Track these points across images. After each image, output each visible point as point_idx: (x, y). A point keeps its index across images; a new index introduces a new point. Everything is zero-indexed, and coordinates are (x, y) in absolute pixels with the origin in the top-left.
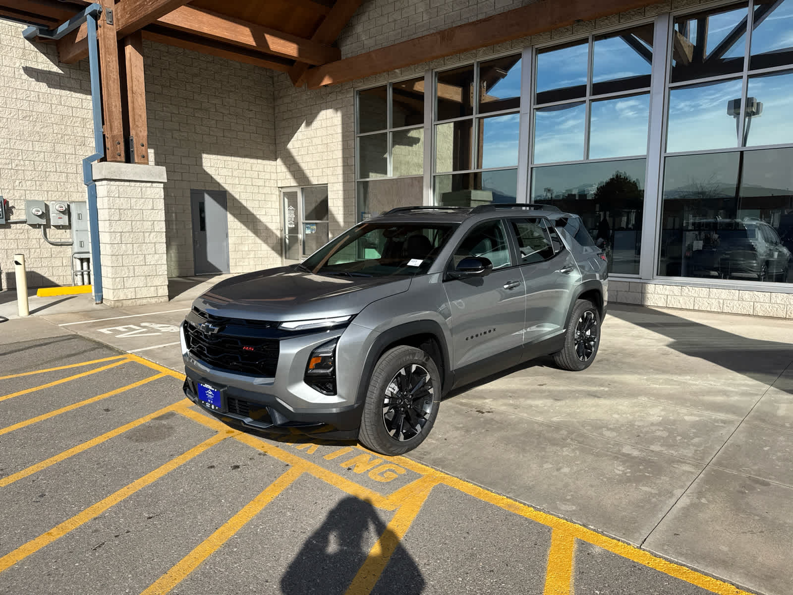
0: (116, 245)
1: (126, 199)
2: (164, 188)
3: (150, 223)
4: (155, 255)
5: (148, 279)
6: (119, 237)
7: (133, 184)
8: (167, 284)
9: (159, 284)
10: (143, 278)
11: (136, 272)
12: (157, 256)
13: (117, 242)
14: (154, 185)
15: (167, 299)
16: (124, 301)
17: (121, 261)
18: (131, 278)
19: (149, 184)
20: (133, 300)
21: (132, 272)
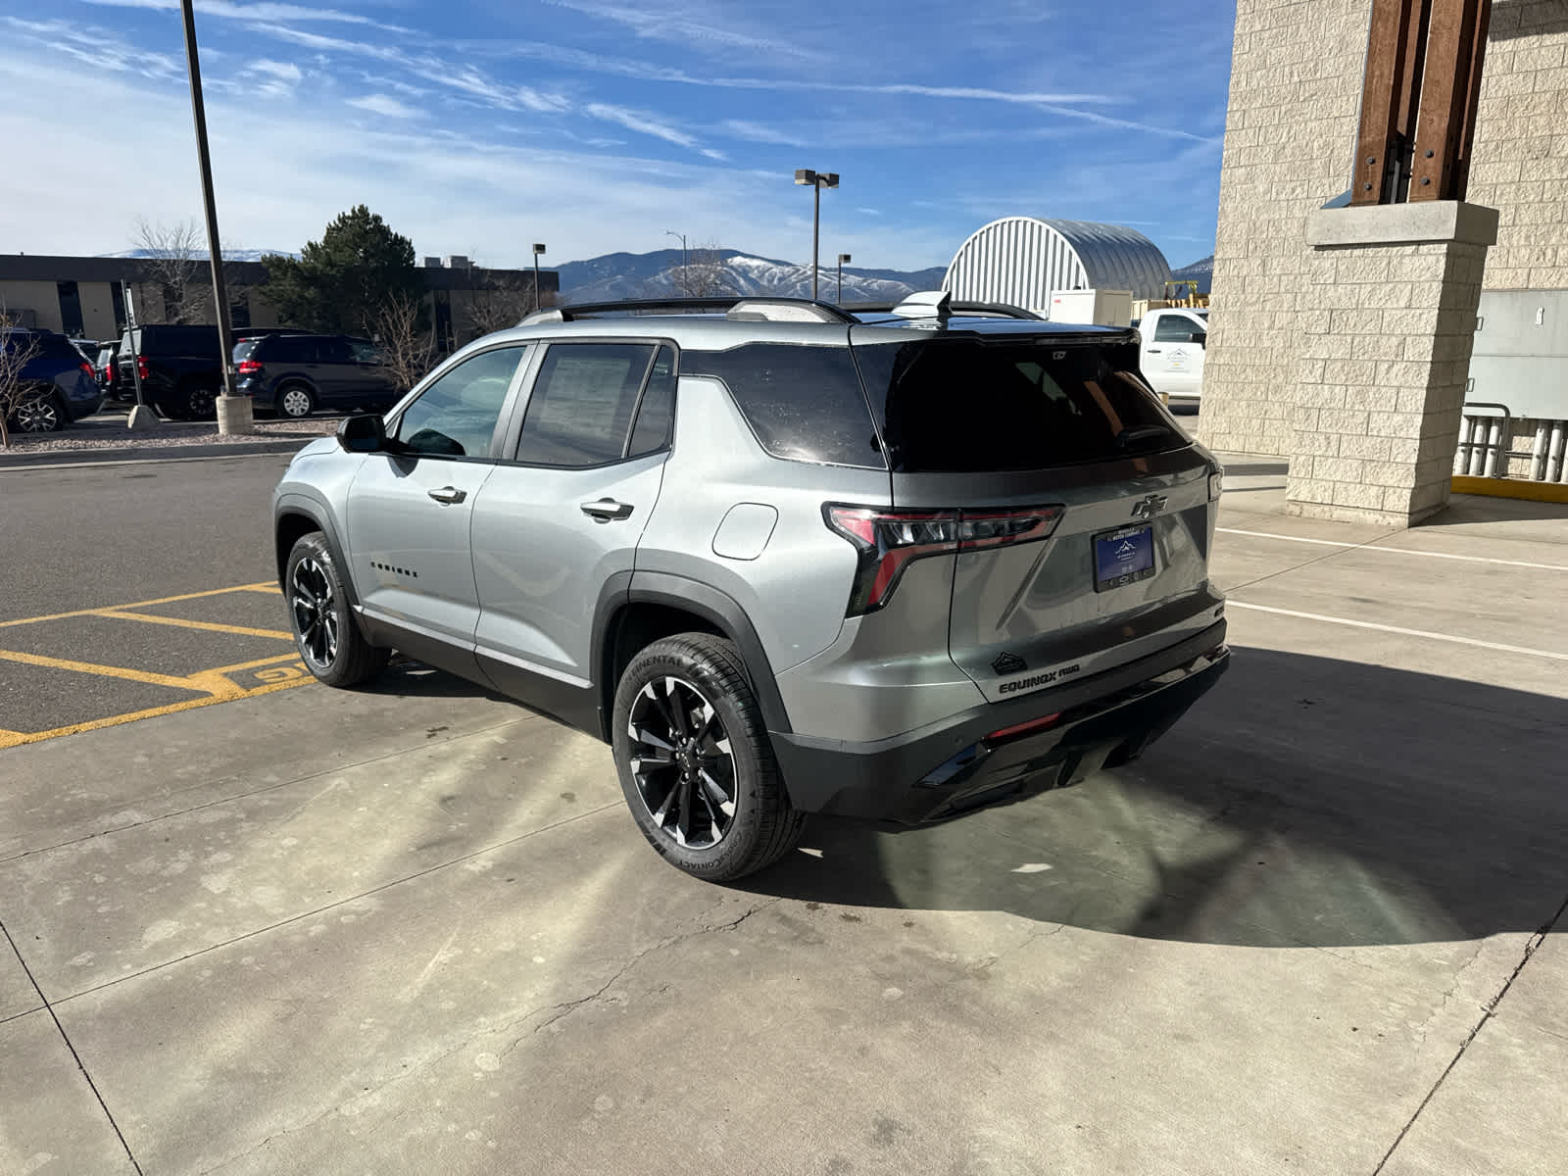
0: (1310, 386)
1: (1349, 287)
2: (1448, 254)
3: (1394, 341)
4: (1395, 415)
5: (1369, 468)
6: (1321, 370)
7: (1370, 251)
8: (1413, 486)
9: (1390, 482)
10: (1356, 464)
11: (1342, 449)
12: (1398, 418)
13: (1313, 381)
14: (1424, 249)
15: (1404, 520)
16: (1306, 507)
17: (1315, 422)
18: (1331, 460)
19: (1409, 249)
20: (1327, 508)
21: (1334, 444)
